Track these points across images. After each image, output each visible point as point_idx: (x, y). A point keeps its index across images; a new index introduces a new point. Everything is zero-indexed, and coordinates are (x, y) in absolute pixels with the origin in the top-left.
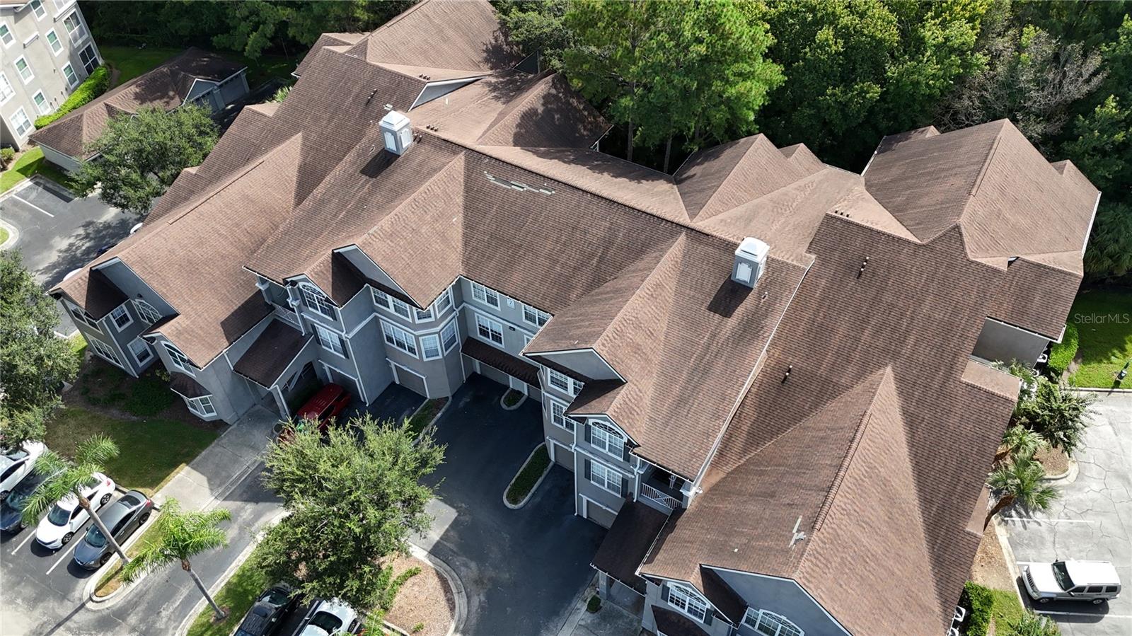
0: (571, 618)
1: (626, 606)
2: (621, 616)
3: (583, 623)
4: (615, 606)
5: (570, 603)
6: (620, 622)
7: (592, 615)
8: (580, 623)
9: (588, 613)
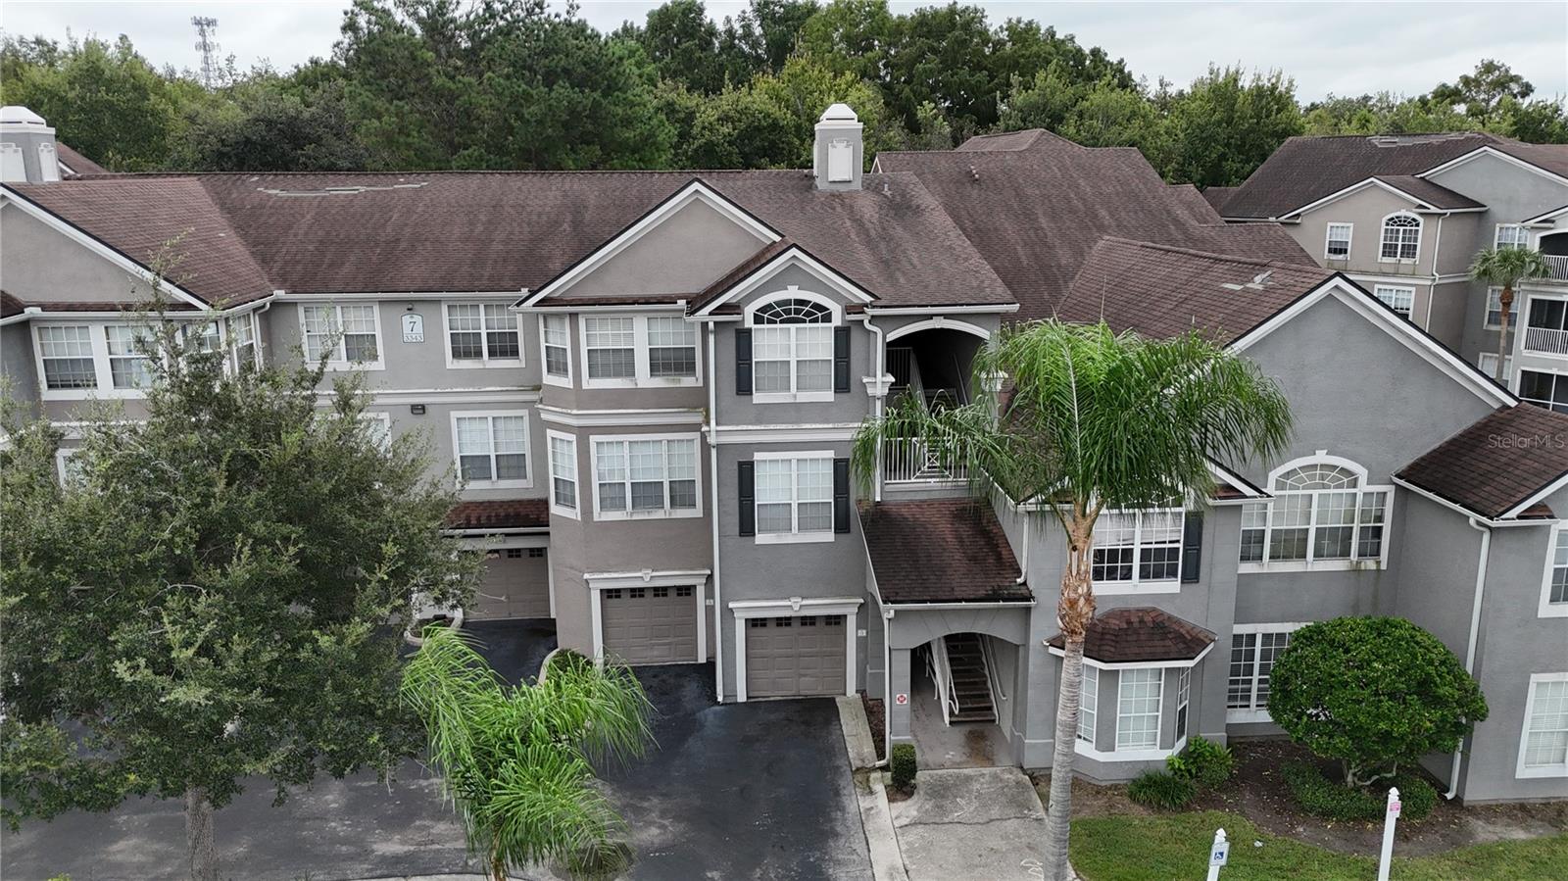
0: (869, 827)
1: (961, 763)
2: (968, 779)
3: (904, 821)
4: (940, 772)
5: (843, 810)
6: (976, 786)
7: (910, 802)
8: (897, 824)
9: (901, 806)
